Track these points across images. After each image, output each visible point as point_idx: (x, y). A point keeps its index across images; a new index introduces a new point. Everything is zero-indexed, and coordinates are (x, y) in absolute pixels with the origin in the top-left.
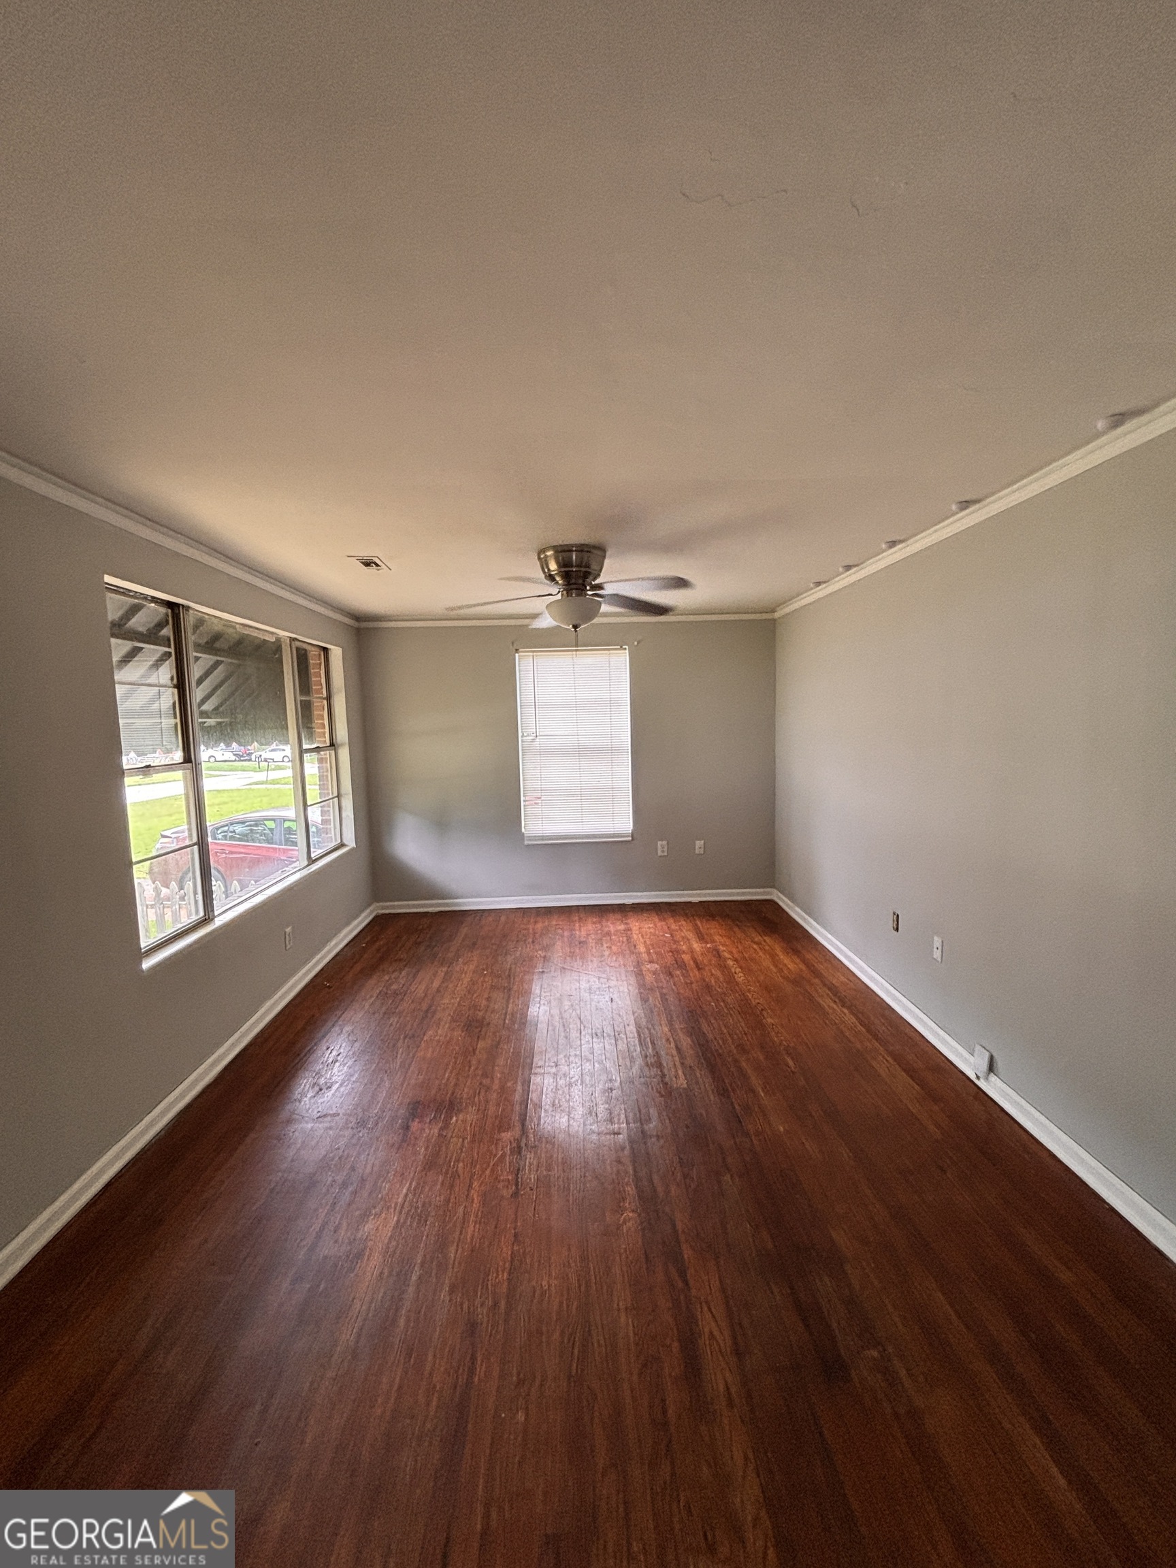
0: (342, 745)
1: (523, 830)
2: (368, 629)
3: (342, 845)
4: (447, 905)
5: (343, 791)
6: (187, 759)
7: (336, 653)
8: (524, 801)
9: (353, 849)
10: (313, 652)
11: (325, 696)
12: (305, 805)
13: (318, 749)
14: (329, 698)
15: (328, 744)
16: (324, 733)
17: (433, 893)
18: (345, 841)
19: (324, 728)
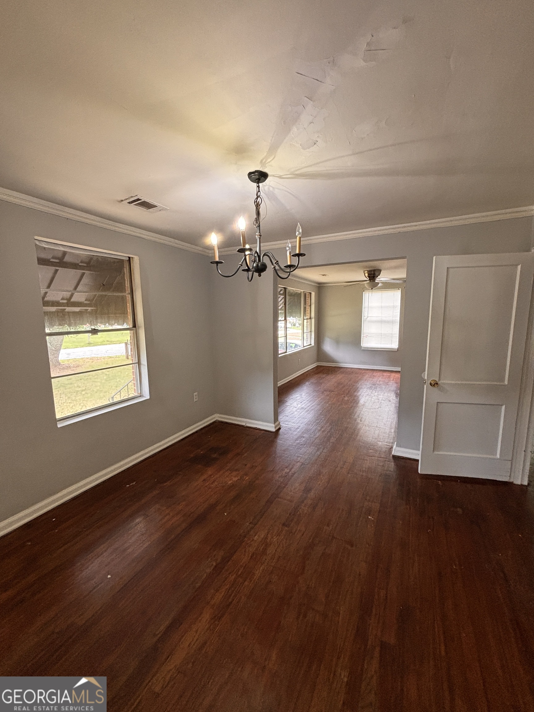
0: (313, 318)
1: (362, 345)
2: (322, 286)
3: (311, 345)
4: (338, 365)
5: (312, 330)
6: (285, 319)
7: (313, 294)
8: (363, 336)
9: (313, 346)
10: (307, 294)
11: (309, 305)
12: (304, 333)
13: (307, 319)
14: (310, 306)
15: (309, 318)
16: (308, 315)
17: (333, 361)
18: (311, 344)
19: (308, 313)
